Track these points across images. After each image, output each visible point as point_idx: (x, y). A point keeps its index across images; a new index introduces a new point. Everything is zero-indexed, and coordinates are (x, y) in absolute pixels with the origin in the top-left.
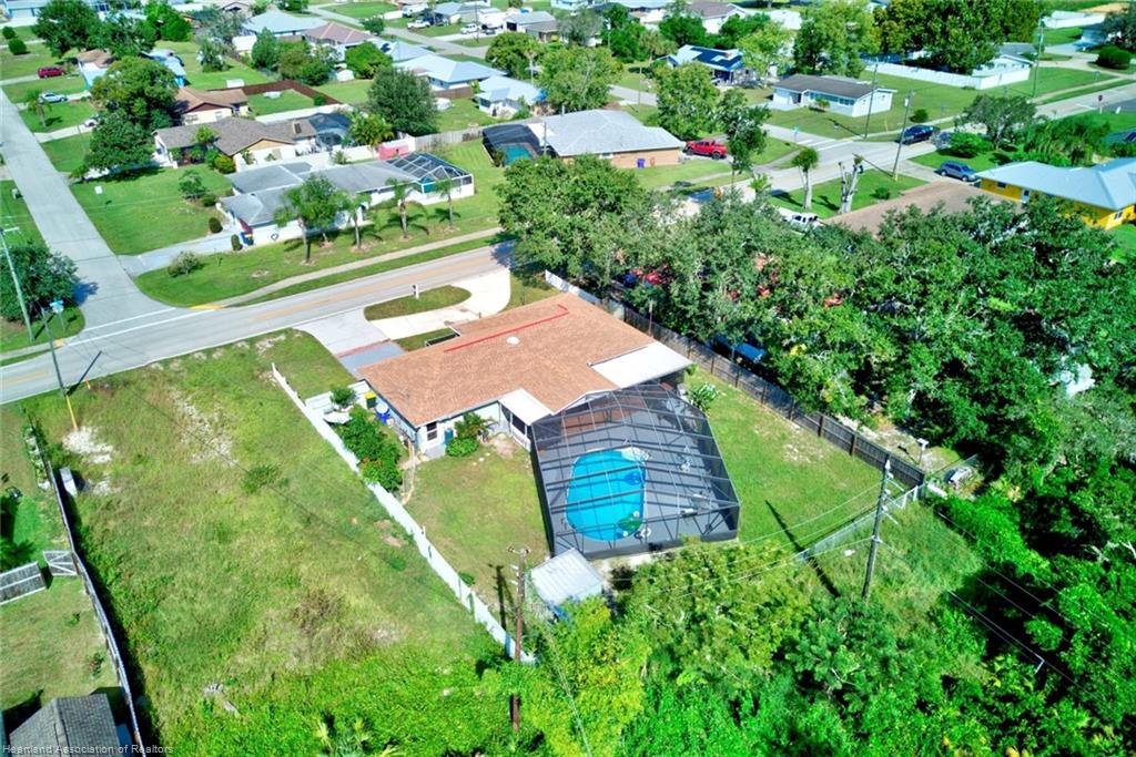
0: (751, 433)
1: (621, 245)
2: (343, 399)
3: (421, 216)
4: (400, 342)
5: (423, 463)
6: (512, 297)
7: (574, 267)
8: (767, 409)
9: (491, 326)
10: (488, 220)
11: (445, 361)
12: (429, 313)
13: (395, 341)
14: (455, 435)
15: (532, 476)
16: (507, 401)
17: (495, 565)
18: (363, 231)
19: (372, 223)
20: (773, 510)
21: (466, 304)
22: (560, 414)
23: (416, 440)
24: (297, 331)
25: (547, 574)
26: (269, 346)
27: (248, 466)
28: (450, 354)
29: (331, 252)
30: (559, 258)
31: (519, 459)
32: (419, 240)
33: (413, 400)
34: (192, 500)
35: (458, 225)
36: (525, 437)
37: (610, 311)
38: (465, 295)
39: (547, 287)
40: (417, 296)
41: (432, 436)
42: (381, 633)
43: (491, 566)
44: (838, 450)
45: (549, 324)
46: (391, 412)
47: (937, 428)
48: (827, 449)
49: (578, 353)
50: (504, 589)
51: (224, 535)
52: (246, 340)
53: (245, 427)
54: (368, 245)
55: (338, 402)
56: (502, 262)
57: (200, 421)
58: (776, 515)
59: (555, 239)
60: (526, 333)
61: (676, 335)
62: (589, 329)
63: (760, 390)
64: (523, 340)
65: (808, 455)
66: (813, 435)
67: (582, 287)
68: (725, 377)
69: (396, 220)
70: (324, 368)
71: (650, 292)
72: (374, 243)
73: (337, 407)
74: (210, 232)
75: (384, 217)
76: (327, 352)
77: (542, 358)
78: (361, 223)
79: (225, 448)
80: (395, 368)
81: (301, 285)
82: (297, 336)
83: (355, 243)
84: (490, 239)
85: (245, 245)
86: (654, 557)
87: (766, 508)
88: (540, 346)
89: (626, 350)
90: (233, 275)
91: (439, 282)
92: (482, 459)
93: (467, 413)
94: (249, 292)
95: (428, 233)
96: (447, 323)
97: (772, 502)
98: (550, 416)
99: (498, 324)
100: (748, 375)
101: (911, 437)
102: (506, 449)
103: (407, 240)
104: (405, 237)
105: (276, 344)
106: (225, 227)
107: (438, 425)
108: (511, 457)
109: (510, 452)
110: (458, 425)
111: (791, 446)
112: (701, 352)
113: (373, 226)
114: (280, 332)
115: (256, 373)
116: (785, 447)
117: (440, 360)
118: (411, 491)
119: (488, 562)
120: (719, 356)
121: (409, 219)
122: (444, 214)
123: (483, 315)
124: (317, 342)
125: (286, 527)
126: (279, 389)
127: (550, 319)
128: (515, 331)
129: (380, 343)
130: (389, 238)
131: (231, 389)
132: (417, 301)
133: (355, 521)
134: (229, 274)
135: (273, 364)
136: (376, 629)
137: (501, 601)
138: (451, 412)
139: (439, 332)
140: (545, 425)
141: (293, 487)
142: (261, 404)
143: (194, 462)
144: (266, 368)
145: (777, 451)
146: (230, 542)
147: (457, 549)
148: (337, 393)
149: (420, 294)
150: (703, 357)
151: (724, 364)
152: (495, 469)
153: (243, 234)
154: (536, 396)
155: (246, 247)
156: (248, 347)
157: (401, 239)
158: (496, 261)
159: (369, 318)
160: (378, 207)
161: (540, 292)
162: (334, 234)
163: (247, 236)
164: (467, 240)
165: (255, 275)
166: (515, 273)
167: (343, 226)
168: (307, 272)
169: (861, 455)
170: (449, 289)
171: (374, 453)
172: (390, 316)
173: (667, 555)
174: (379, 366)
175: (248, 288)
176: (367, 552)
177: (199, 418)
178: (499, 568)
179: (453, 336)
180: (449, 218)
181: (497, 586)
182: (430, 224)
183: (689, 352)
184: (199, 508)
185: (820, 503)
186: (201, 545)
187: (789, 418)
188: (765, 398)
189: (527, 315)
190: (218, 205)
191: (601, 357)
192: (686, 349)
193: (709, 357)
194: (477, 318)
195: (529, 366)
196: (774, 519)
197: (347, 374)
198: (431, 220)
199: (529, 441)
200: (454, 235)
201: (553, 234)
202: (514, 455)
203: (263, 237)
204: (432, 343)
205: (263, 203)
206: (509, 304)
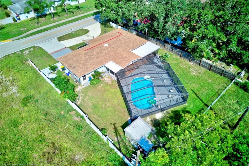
0: (180, 67)
1: (137, 11)
2: (53, 69)
3: (71, 8)
4: (70, 48)
5: (83, 88)
6: (102, 31)
7: (119, 20)
8: (182, 59)
9: (98, 41)
10: (91, 8)
11: (85, 54)
12: (78, 38)
13: (68, 47)
14: (92, 78)
15: (118, 89)
16: (107, 65)
17: (113, 124)
18: (54, 14)
19: (56, 11)
20: (194, 92)
21: (88, 34)
22: (125, 69)
23: (80, 81)
24: (37, 46)
25: (132, 128)
26: (28, 52)
27: (23, 95)
28: (86, 52)
29: (45, 21)
30: (115, 17)
31: (113, 84)
32: (72, 15)
33: (77, 68)
34: (3, 112)
35: (82, 10)
36: (114, 76)
37: (132, 33)
38: (87, 31)
39: (111, 27)
40: (73, 33)
41: (84, 79)
42: (77, 157)
43: (111, 124)
44: (206, 69)
45: (116, 39)
46: (70, 72)
47: (230, 60)
48: (203, 70)
49: (127, 47)
50: (117, 132)
51: (16, 124)
52: (20, 51)
53: (22, 81)
54: (56, 18)
55: (52, 70)
56: (97, 20)
57: (6, 81)
58: (195, 93)
59: (113, 11)
60: (109, 42)
61: (153, 39)
62: (129, 39)
63: (180, 53)
64: (109, 44)
65: (198, 72)
66: (197, 65)
67: (121, 26)
68: (168, 50)
69: (64, 10)
70: (46, 58)
71: (146, 26)
72: (58, 17)
73: (52, 71)
74: (6, 17)
75: (60, 9)
76: (47, 53)
77: (116, 50)
78: (53, 11)
79: (15, 90)
80: (69, 57)
81: (36, 32)
82: (36, 48)
83: (52, 18)
84: (92, 14)
85: (18, 20)
86: (163, 113)
87: (191, 91)
88: (115, 46)
89: (140, 45)
90: (15, 30)
91: (79, 28)
92: (102, 85)
93: (95, 71)
94: (20, 35)
95: (73, 13)
96: (83, 40)
97: (192, 89)
98: (122, 70)
99: (100, 40)
100: (176, 49)
101: (224, 63)
102: (109, 80)
103: (67, 16)
104: (67, 15)
105: (30, 51)
106: (11, 15)
107: (86, 75)
108: (111, 83)
109: (110, 81)
110: (92, 75)
111: (192, 70)
112: (161, 43)
113: (57, 12)
114: (31, 48)
115: (24, 62)
116: (190, 70)
117: (84, 54)
118: (81, 99)
119: (110, 122)
120: (167, 44)
121: (67, 10)
122: (78, 7)
123: (95, 37)
124: (43, 50)
125: (39, 118)
126: (32, 67)
127: (116, 37)
128: (106, 42)
129: (64, 48)
130: (62, 15)
131: (16, 68)
132: (73, 34)
133: (63, 113)
134: (13, 30)
135: (29, 59)
136: (75, 155)
137: (117, 138)
138: (90, 71)
139: (81, 44)
140: (121, 72)
141: (40, 102)
142: (26, 73)
143: (4, 96)
144: (27, 60)
145: (189, 72)
146: (18, 127)
147: (99, 119)
148: (51, 67)
149: (74, 32)
150: (161, 45)
151: (169, 46)
152: (107, 88)
153: (16, 17)
154: (116, 63)
155: (18, 21)
156: (21, 53)
157: (66, 15)
158: (95, 20)
159: (59, 41)
160: (58, 6)
161: (110, 29)
162: (45, 15)
163: (18, 17)
164: (86, 15)
165: (21, 30)
166: (101, 23)
167: (48, 13)
168: (38, 28)
169: (213, 71)
170: (82, 30)
171: (66, 89)
172: (66, 39)
173: (167, 112)
174: (64, 57)
175: (20, 34)
176: (68, 124)
177: (5, 80)
178: (114, 124)
179: (86, 45)
180: (79, 9)
181: (115, 132)
182: (74, 11)
183: (157, 44)
184: (6, 114)
185: (206, 88)
186: (8, 129)
187: (189, 61)
188: (181, 56)
189: (109, 36)
190: (8, 9)
191: (133, 48)
192: (156, 43)
193: (163, 45)
194: (93, 38)
195: (112, 53)
196: (195, 95)
197: (54, 59)
198: (74, 10)
199: (116, 78)
200: (82, 13)
201: (112, 10)
202: (112, 82)
203: (23, 17)
204: (80, 47)
205: (21, 7)
206: (101, 33)
